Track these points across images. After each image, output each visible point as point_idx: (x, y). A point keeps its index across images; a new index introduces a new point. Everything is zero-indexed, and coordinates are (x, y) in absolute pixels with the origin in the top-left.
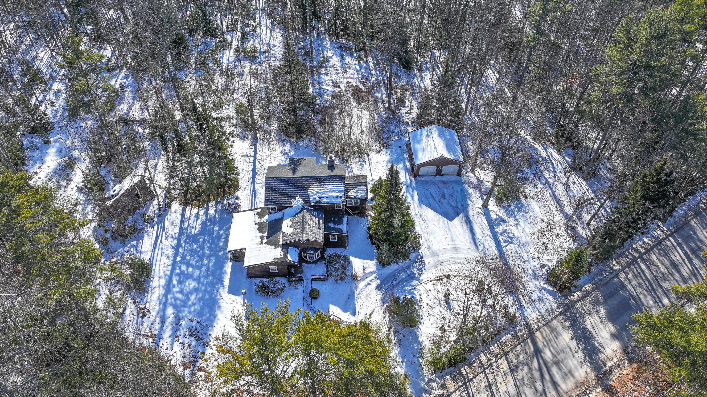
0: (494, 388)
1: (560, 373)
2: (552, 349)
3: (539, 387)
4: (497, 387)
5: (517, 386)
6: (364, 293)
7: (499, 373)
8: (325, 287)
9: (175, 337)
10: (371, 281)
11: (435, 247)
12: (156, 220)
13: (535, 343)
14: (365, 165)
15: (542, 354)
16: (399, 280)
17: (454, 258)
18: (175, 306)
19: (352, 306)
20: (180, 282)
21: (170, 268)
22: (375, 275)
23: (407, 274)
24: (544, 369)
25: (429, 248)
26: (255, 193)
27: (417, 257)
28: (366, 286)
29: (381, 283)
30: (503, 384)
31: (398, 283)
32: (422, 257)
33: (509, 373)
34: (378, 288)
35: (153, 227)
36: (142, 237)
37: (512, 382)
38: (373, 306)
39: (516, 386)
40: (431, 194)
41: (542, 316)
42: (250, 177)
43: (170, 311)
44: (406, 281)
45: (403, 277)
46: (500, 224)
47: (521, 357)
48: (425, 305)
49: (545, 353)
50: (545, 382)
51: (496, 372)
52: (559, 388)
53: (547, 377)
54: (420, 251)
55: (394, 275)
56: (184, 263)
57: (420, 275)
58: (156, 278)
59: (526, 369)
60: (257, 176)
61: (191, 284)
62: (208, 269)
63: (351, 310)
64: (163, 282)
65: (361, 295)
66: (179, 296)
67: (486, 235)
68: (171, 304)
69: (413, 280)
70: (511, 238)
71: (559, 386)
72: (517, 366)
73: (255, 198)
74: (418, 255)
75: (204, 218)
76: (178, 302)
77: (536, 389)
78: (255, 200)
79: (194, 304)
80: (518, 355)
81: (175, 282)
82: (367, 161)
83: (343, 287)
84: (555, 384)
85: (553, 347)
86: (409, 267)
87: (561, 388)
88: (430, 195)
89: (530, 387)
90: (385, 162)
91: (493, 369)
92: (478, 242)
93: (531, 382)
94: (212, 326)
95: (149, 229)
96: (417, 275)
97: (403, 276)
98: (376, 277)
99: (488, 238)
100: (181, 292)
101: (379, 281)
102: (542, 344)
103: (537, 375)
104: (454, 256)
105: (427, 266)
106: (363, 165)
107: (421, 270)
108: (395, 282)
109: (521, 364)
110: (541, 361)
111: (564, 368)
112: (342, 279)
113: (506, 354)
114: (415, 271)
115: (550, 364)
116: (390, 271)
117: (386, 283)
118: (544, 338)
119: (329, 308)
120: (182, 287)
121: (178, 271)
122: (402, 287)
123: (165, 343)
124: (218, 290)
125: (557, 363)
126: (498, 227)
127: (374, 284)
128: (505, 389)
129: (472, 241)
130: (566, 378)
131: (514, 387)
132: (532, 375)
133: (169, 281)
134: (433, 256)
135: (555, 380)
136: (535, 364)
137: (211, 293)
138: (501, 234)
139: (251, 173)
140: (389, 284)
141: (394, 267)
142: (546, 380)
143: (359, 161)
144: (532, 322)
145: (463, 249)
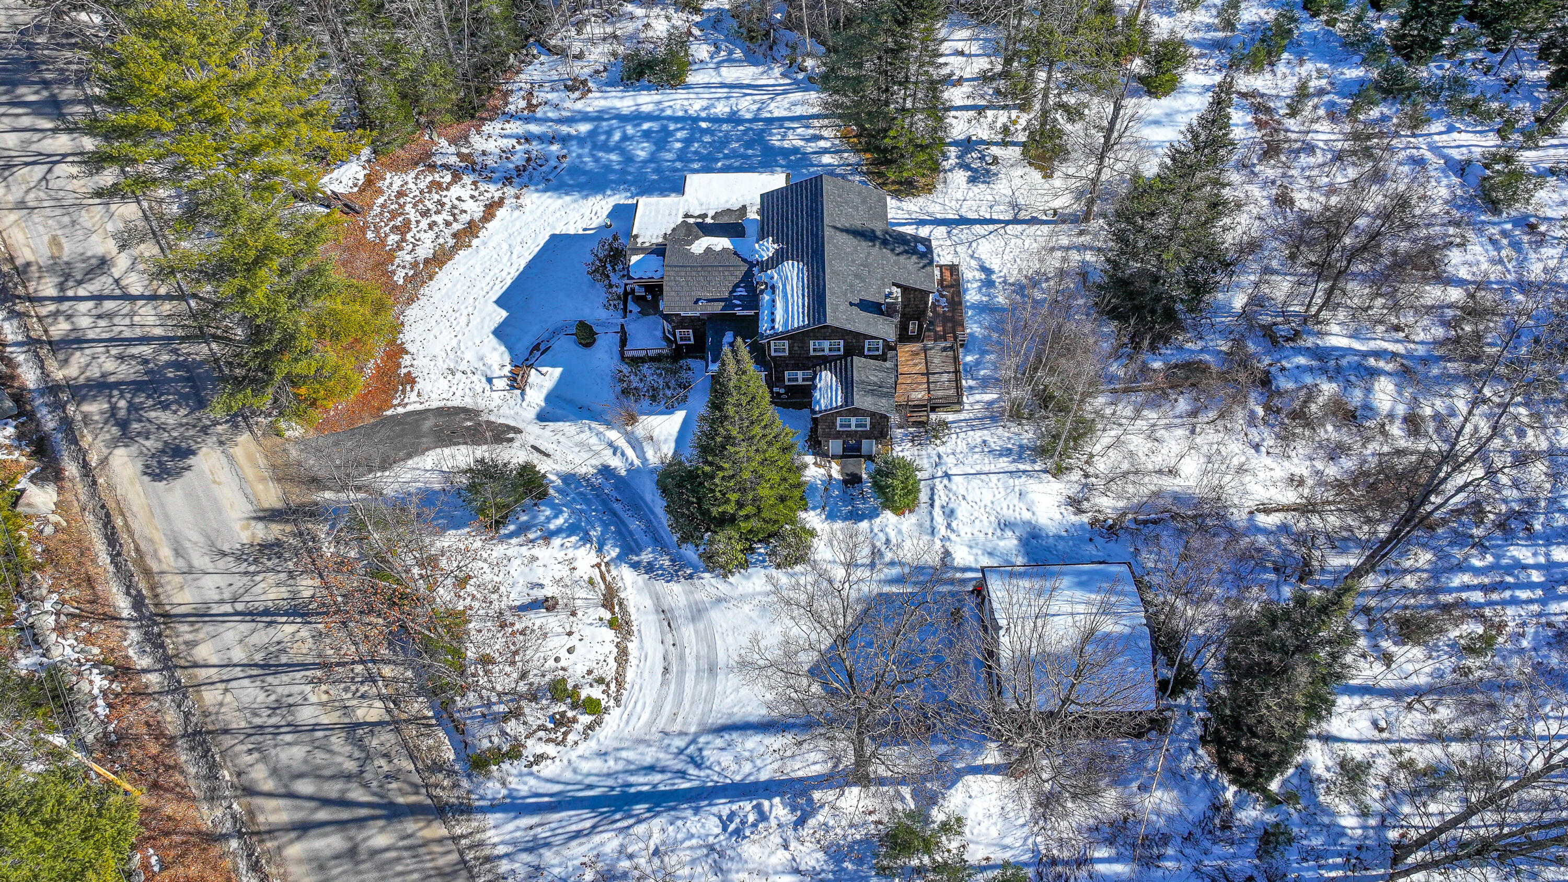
0: (319, 673)
1: (328, 853)
2: (392, 854)
3: (305, 787)
4: (320, 681)
5: (313, 730)
6: (594, 440)
7: (349, 695)
8: (606, 357)
9: (528, 138)
10: (623, 454)
11: (718, 618)
12: (801, 76)
13: (414, 810)
14: (1003, 460)
15: (381, 823)
16: (625, 516)
17: (682, 658)
18: (592, 134)
19: (559, 412)
20: (647, 134)
21: (680, 114)
22: (637, 462)
23: (640, 536)
24: (345, 814)
25: (719, 600)
27: (689, 564)
28: (611, 444)
29: (619, 478)
30: (325, 698)
31: (615, 514)
32: (691, 577)
33: (347, 720)
34: (606, 471)
35: (784, 75)
36: (756, 64)
37: (325, 720)
38: (558, 456)
39: (314, 728)
41: (488, 859)
42: (938, 216)
43: (584, 128)
44: (619, 532)
45: (632, 527)
46: (793, 810)
47: (382, 762)
48: (536, 552)
49: (382, 830)
50: (312, 804)
51: (353, 688)
52: (293, 835)
53: (323, 815)
54: (707, 575)
55: (637, 506)
56: (692, 135)
57: (635, 566)
58: (657, 98)
59: (351, 766)
61: (642, 151)
63: (549, 409)
64: (646, 109)
65: (588, 432)
66: (617, 136)
67: (759, 763)
68: (596, 128)
69: (621, 547)
70: (737, 832)
71: (298, 838)
72: (359, 744)
74: (696, 569)
75: (809, 150)
76: (603, 138)
77: (300, 776)
79: (597, 160)
80: (386, 755)
81: (646, 126)
82: (1022, 467)
83: (605, 394)
84: (303, 828)
85: (398, 859)
86: (658, 542)
87: (292, 842)
89: (305, 761)
90: (1027, 516)
91: (362, 683)
92: (735, 735)
93: (318, 768)
94: (545, 191)
95: (777, 71)
96: (636, 558)
97: (635, 525)
98: (632, 464)
99: (747, 767)
100: (625, 138)
101: (623, 473)
102: (409, 831)
103: (333, 789)
104: (690, 660)
105: (661, 586)
106: (1007, 456)
107: (649, 568)
108: (617, 506)
109: (363, 755)
110: (364, 812)
111: (340, 870)
112: (625, 392)
113: (395, 725)
114: (646, 556)
115: (352, 832)
116: (648, 497)
117: (616, 487)
118: (426, 843)
119: (553, 366)
120: (636, 138)
121: (672, 127)
122: (601, 520)
123: (515, 127)
124: (626, 190)
125: (352, 853)
126: (784, 805)
127: (615, 462)
128: (313, 699)
129: (737, 719)
130: (315, 864)
131: (313, 721)
132: (333, 777)
133: (649, 117)
134: (690, 607)
135: (313, 832)
136: (357, 794)
137: (618, 182)
138: (758, 808)
140: (615, 494)
141: (658, 504)
142: (316, 809)
143: (1021, 446)
144: (474, 824)
145: (712, 690)
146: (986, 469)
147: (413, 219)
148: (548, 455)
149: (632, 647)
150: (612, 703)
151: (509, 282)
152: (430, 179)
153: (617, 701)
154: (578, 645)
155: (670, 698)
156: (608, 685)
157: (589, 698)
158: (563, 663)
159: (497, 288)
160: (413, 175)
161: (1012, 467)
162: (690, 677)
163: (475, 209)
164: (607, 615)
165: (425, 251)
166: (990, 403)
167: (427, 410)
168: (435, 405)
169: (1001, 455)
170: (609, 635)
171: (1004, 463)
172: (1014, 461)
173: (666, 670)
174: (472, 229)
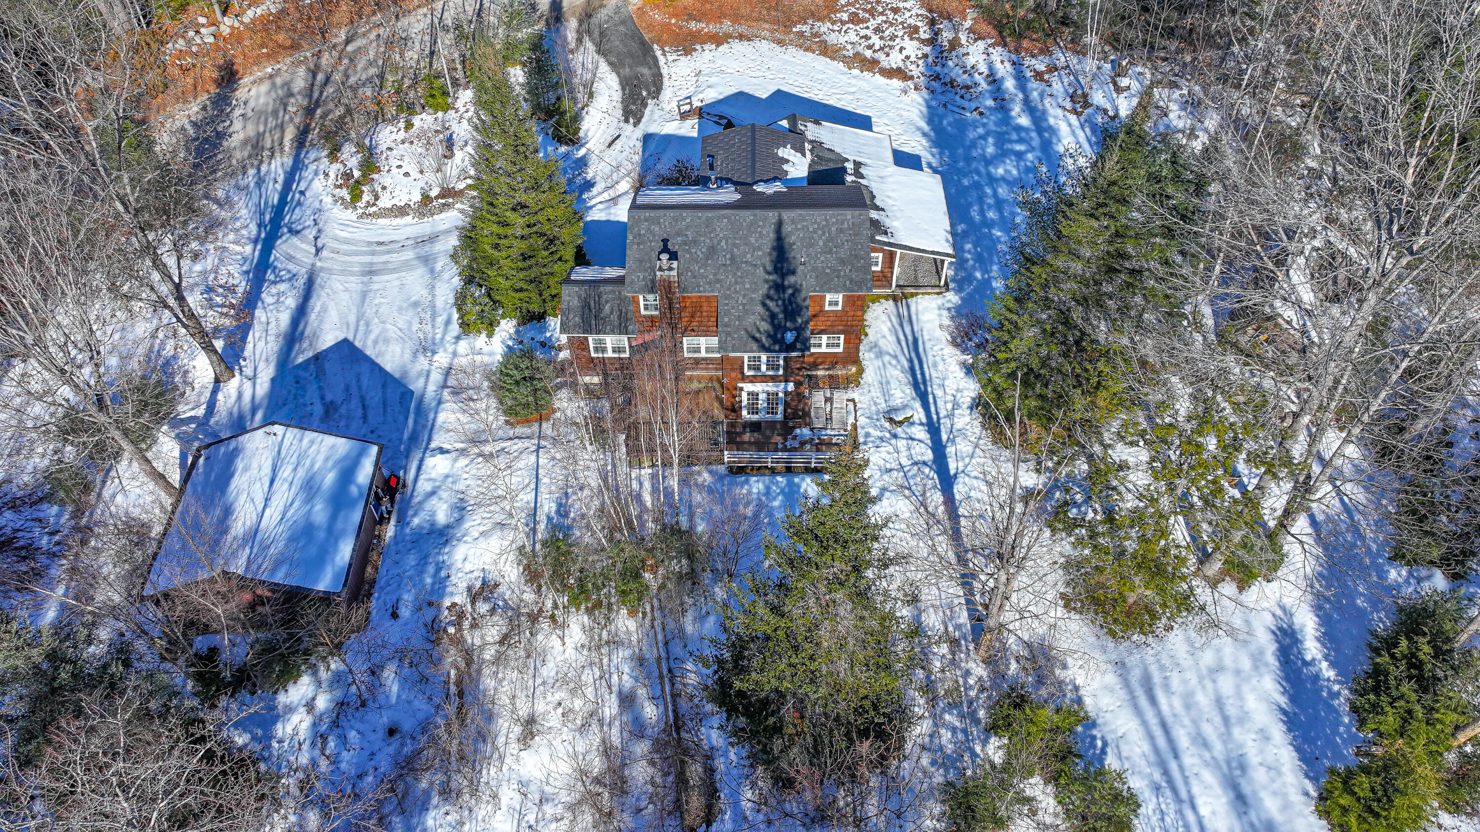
1: (294, 85)
6: (622, 172)
11: (417, 274)
13: (309, 119)
14: (554, 507)
15: (306, 104)
17: (389, 252)
24: (317, 86)
26: (915, 385)
29: (580, 193)
33: (388, 73)
38: (607, 153)
40: (365, 417)
41: (260, 163)
42: (950, 450)
49: (300, 106)
50: (330, 70)
53: (321, 76)
59: (352, 81)
60: (929, 456)
62: (981, 200)
65: (631, 167)
67: (271, 308)
72: (368, 82)
73: (912, 369)
77: (352, 61)
78: (911, 361)
82: (542, 527)
88: (371, 413)
89: (362, 60)
93: (356, 67)
101: (586, 195)
102: (295, 119)
103: (338, 77)
104: (386, 258)
106: (558, 512)
109: (359, 86)
110: (316, 94)
115: (303, 92)
118: (283, 130)
120: (1022, 163)
125: (289, 96)
139: (952, 466)
143: (570, 528)
144: (287, 149)
145: (352, 274)
146: (542, 489)
147: (869, 24)
148: (610, 146)
149: (408, 219)
150: (360, 211)
151: (806, 95)
152: (920, 24)
153: (361, 217)
154: (411, 179)
155: (354, 248)
156: (374, 205)
157: (362, 192)
158: (394, 170)
159: (798, 89)
160: (920, 12)
161: (542, 517)
162: (367, 259)
163: (895, 60)
164: (434, 193)
165: (833, 39)
166: (638, 497)
167: (659, 68)
168: (665, 71)
169: (560, 505)
170: (417, 197)
171: (548, 507)
172: (549, 519)
173: (382, 243)
174: (870, 65)
